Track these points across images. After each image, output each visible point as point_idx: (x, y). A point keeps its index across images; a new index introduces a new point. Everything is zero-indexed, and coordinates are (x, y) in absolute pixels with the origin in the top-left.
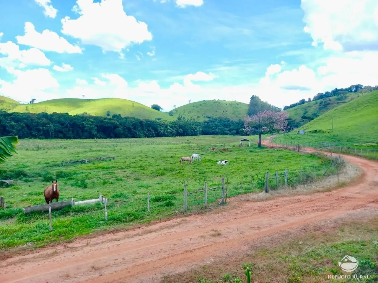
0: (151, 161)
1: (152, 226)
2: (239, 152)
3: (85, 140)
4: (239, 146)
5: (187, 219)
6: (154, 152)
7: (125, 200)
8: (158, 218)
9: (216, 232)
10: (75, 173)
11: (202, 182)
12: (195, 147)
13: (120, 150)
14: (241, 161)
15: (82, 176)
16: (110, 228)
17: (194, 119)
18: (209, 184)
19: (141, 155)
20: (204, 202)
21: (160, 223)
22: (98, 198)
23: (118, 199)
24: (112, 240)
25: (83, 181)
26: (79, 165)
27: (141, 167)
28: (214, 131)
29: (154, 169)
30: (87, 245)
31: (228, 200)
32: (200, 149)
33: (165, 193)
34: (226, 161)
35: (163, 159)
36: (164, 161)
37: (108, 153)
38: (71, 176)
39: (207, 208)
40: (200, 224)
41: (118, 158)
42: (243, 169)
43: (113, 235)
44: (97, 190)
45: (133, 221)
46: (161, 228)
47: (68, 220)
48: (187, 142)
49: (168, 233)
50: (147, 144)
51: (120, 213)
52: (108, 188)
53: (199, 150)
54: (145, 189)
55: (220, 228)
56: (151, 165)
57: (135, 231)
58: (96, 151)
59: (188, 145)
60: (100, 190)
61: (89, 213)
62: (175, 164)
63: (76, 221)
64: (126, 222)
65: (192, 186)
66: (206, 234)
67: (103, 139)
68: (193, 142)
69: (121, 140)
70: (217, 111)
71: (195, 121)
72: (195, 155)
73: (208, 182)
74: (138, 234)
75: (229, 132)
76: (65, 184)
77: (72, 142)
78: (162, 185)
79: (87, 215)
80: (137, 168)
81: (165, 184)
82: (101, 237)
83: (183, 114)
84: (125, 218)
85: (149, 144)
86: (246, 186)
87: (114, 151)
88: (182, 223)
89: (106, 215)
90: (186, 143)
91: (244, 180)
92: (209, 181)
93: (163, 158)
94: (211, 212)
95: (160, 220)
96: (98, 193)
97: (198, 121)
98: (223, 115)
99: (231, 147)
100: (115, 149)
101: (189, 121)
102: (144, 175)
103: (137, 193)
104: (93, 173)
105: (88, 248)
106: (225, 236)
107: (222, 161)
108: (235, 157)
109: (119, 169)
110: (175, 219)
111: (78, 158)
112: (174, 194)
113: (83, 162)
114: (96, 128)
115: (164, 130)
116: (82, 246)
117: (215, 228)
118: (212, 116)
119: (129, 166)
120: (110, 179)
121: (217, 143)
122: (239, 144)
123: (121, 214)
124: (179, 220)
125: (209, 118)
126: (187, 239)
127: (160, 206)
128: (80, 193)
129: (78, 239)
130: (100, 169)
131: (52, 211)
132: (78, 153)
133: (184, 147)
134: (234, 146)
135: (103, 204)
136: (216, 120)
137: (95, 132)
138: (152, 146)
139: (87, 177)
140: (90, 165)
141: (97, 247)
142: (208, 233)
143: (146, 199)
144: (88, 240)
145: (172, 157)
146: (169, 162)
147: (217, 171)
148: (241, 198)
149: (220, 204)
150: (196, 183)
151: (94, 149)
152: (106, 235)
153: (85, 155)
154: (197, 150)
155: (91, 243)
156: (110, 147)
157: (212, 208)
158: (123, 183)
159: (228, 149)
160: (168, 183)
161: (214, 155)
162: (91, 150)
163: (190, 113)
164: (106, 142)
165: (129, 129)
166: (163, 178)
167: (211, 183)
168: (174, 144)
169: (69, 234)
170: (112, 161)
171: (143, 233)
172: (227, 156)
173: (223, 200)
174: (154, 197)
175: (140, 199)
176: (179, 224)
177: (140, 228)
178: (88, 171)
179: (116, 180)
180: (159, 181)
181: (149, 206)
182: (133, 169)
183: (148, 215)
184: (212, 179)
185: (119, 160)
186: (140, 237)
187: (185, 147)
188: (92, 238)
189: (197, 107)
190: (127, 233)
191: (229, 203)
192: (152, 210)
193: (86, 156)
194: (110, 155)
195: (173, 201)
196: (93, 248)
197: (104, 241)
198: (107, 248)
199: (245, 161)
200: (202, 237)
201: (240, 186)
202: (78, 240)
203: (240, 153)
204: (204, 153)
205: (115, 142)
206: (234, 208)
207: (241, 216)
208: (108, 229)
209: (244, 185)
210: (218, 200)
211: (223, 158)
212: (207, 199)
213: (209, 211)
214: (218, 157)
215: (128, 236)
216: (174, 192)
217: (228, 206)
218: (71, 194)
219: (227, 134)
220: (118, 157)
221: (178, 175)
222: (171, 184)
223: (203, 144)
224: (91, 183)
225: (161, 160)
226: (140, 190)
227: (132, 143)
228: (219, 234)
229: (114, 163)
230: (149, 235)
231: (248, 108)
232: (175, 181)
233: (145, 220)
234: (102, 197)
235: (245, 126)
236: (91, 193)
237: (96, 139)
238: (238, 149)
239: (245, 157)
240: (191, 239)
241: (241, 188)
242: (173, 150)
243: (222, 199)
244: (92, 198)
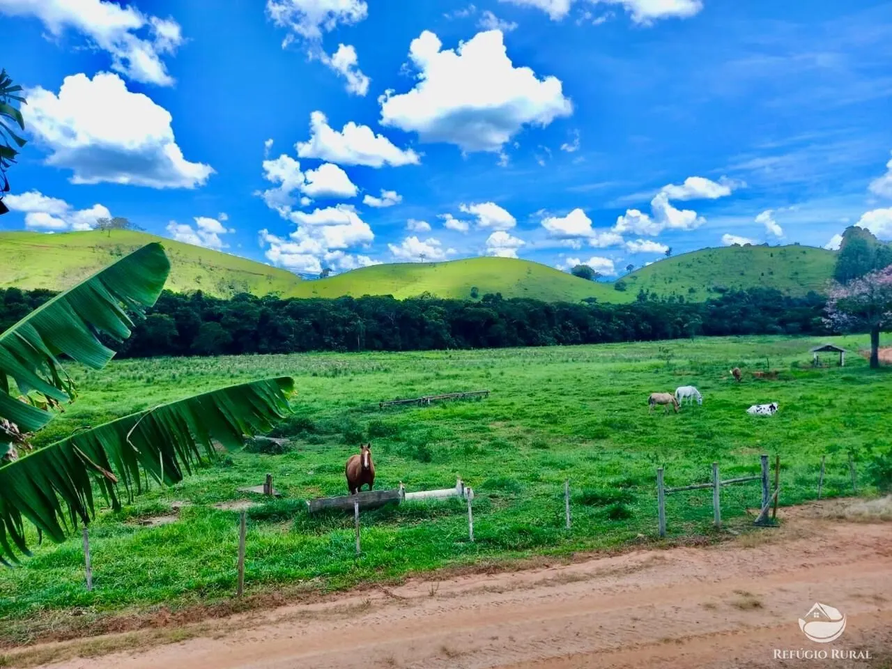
0: (572, 402)
1: (577, 565)
2: (809, 382)
3: (427, 354)
4: (810, 365)
5: (668, 554)
6: (579, 380)
7: (512, 496)
8: (592, 546)
9: (748, 599)
10: (406, 428)
11: (704, 459)
12: (683, 368)
13: (500, 377)
14: (818, 405)
15: (421, 434)
16: (480, 559)
17: (681, 296)
18: (726, 467)
19: (547, 387)
20: (712, 516)
21: (598, 559)
22: (454, 487)
23: (498, 493)
24: (485, 589)
25: (421, 445)
26: (415, 410)
27: (548, 416)
28: (736, 324)
29: (580, 422)
30: (432, 595)
31: (781, 513)
32: (700, 372)
33: (609, 484)
34: (772, 407)
35: (600, 398)
36: (603, 404)
37: (474, 382)
38: (398, 433)
39: (721, 530)
40: (704, 572)
41: (497, 394)
42: (824, 429)
43: (486, 577)
44: (451, 468)
45: (531, 548)
46: (600, 574)
47: (392, 534)
48: (662, 354)
49: (618, 586)
50: (563, 362)
51: (501, 525)
52: (475, 465)
53: (696, 375)
54: (561, 472)
55: (759, 588)
56: (572, 412)
57: (538, 574)
58: (448, 377)
59: (665, 362)
60: (458, 468)
61: (435, 520)
62: (631, 410)
63: (409, 537)
64: (516, 548)
65: (677, 471)
66: (718, 601)
67: (464, 351)
68: (679, 355)
69: (503, 352)
70: (745, 273)
71: (685, 302)
72: (685, 390)
73: (723, 461)
74: (544, 582)
75: (779, 328)
76: (387, 450)
77: (401, 357)
78: (600, 463)
79: (430, 524)
80: (539, 419)
81: (607, 461)
82: (461, 580)
83: (652, 286)
84: (514, 539)
85: (567, 361)
86: (834, 476)
87: (487, 377)
88: (652, 564)
89: (471, 530)
90: (660, 357)
91: (829, 458)
92: (725, 457)
93: (602, 395)
94: (733, 544)
95: (597, 552)
96: (454, 474)
97: (691, 302)
98: (762, 283)
99: (788, 369)
100: (489, 374)
101: (667, 301)
102: (557, 437)
103: (541, 481)
104: (444, 426)
105: (432, 604)
106: (774, 609)
107: (763, 406)
108: (800, 394)
109: (499, 420)
110: (635, 553)
111: (412, 394)
112: (630, 489)
113: (422, 403)
114: (449, 325)
115: (604, 327)
116: (420, 597)
117: (746, 587)
118: (730, 286)
119: (521, 415)
120: (479, 443)
121: (747, 358)
122: (812, 360)
123: (503, 528)
124: (645, 556)
125: (721, 291)
126: (667, 609)
127: (597, 516)
128: (416, 473)
129: (412, 579)
130: (457, 419)
131: (360, 510)
132: (413, 382)
133: (656, 369)
134: (795, 365)
135: (465, 501)
136: (740, 295)
137: (447, 336)
138: (574, 366)
139: (430, 437)
140: (437, 409)
141: (452, 602)
142: (726, 599)
143: (563, 495)
144: (434, 583)
145: (623, 393)
146: (616, 407)
147: (747, 431)
148: (820, 510)
149: (758, 524)
150: (688, 462)
151: (445, 373)
152: (472, 575)
153: (427, 387)
154: (691, 377)
155: (439, 592)
156: (479, 368)
157: (736, 533)
158: (507, 455)
159: (777, 373)
160: (616, 458)
161: (739, 390)
162: (438, 375)
163: (670, 282)
164: (471, 358)
165: (520, 326)
166: (603, 446)
167: (731, 465)
168: (629, 360)
169: (394, 566)
170: (484, 401)
171: (556, 581)
172: (773, 393)
173: (766, 514)
174: (579, 492)
175: (548, 496)
176: (646, 566)
177: (548, 566)
178: (433, 423)
179: (493, 445)
180: (594, 453)
181: (568, 515)
182: (530, 421)
183: (567, 538)
184: (732, 453)
185: (499, 398)
186: (549, 590)
187: (658, 367)
188: (441, 579)
189: (689, 266)
190: (519, 576)
191: (784, 521)
192: (577, 526)
193: (430, 388)
194: (479, 387)
195: (629, 507)
196: (442, 604)
197: (468, 589)
198: (474, 608)
199: (830, 405)
200: (709, 607)
201: (816, 475)
202: (413, 582)
203: (814, 384)
204: (710, 383)
205: (490, 356)
206: (798, 535)
207: (820, 560)
208: (476, 561)
209: (829, 473)
210: (751, 511)
211: (766, 396)
212: (721, 506)
213: (727, 539)
214: (747, 394)
215: (521, 585)
216: (630, 483)
217: (781, 530)
218: (398, 475)
219: (773, 332)
220: (495, 390)
221: (640, 441)
222: (622, 461)
223: (706, 361)
224: (439, 451)
225: (597, 400)
226: (546, 472)
227: (528, 360)
228: (756, 605)
229: (489, 405)
230: (571, 587)
231: (833, 261)
232: (634, 455)
233: (560, 548)
234: (462, 485)
235: (828, 310)
236: (438, 473)
237: (448, 350)
238: (807, 374)
239: (831, 395)
240: (677, 609)
241: (818, 482)
242: (626, 374)
243: (764, 509)
244: (440, 486)
